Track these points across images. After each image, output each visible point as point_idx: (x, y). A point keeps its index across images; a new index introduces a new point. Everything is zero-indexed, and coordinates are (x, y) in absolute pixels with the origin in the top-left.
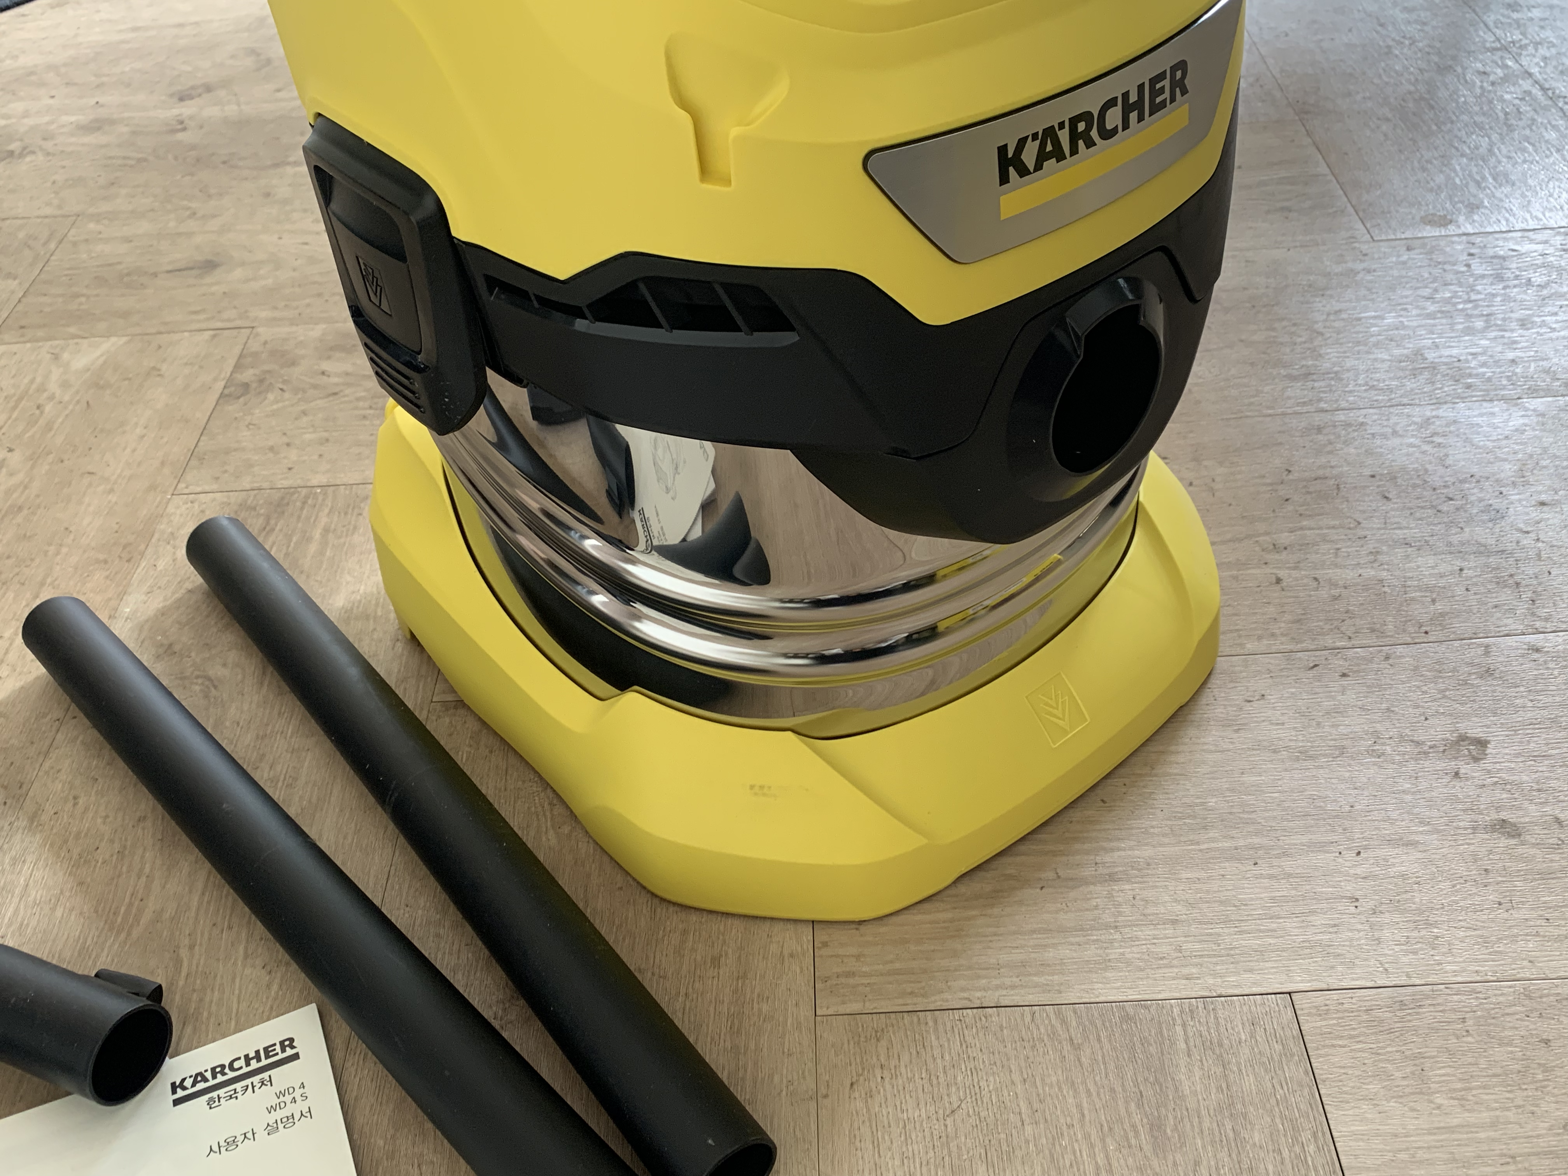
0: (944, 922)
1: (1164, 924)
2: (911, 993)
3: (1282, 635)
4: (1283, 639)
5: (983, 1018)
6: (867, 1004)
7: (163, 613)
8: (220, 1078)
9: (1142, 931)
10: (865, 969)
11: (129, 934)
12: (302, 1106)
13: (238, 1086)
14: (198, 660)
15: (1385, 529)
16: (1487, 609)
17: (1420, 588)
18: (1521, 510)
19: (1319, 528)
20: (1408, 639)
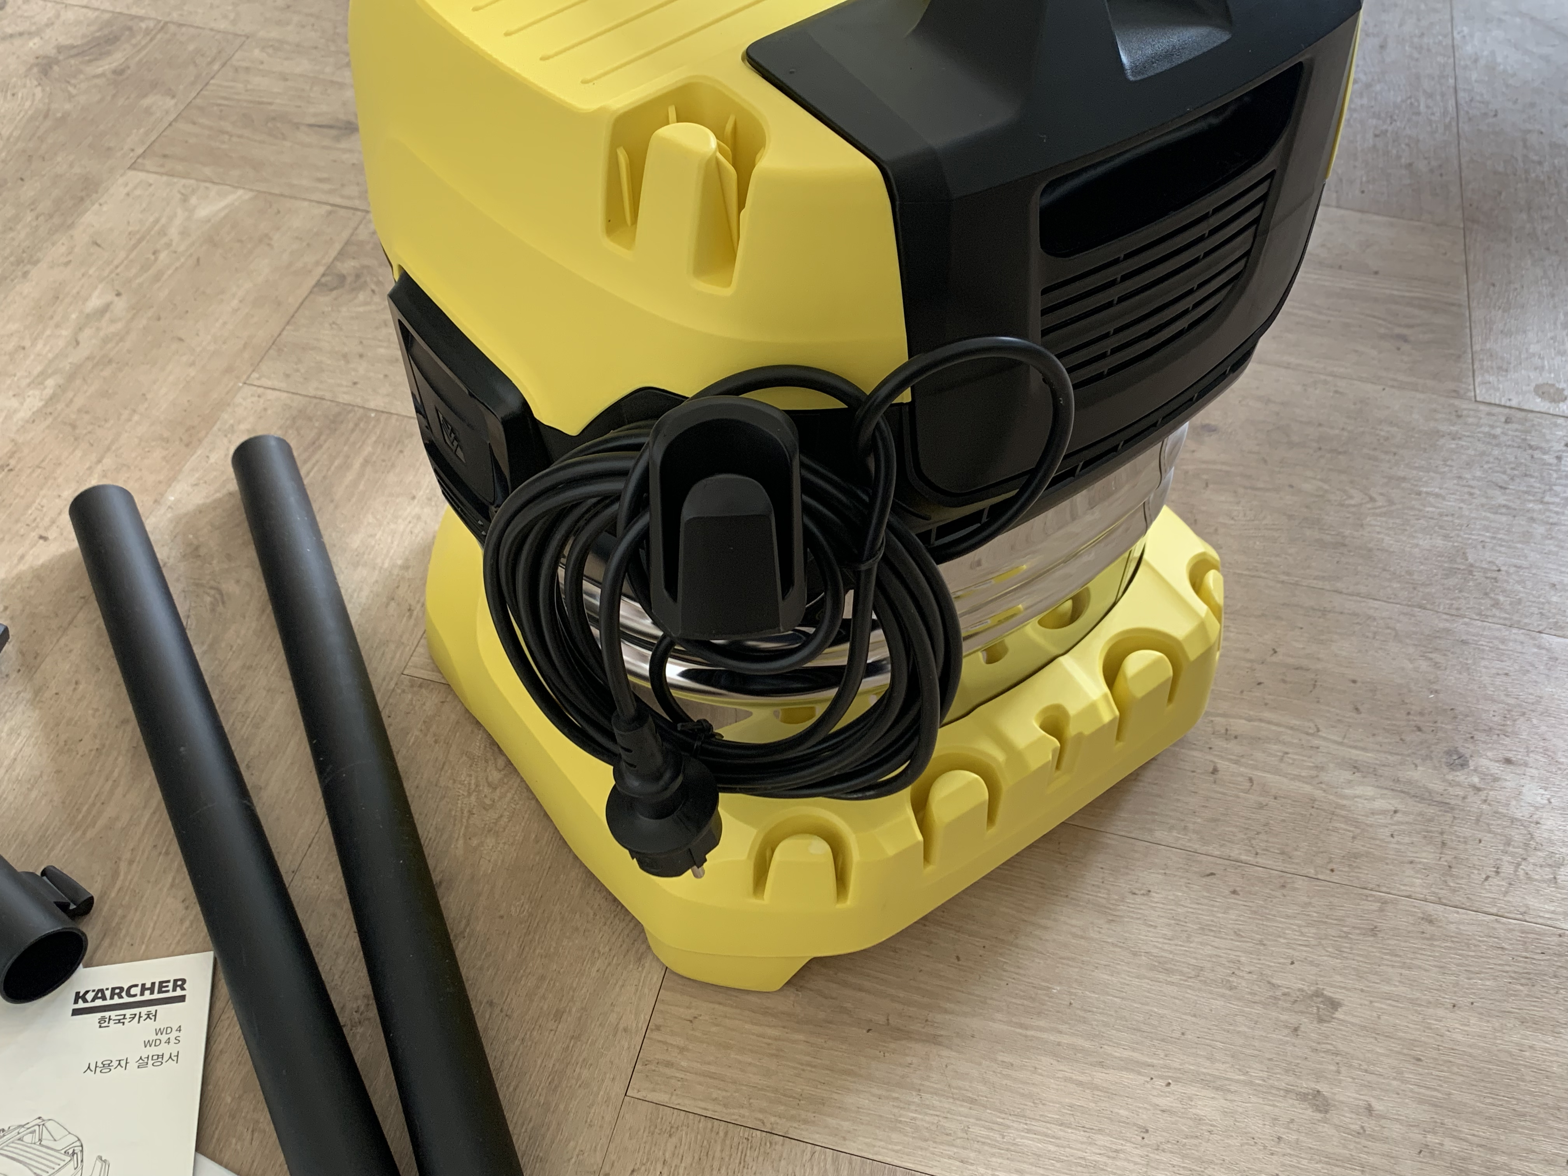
0: (769, 1038)
1: (963, 1101)
2: (715, 1099)
3: (1195, 832)
4: (1194, 836)
5: (768, 1144)
6: (674, 1097)
7: (200, 511)
8: (116, 1000)
9: (940, 1101)
10: (684, 1064)
11: (84, 833)
12: (172, 1049)
13: (128, 1012)
14: (217, 569)
15: (1341, 744)
16: (1402, 863)
17: (1347, 820)
18: (1484, 762)
19: (1278, 725)
20: (1311, 872)
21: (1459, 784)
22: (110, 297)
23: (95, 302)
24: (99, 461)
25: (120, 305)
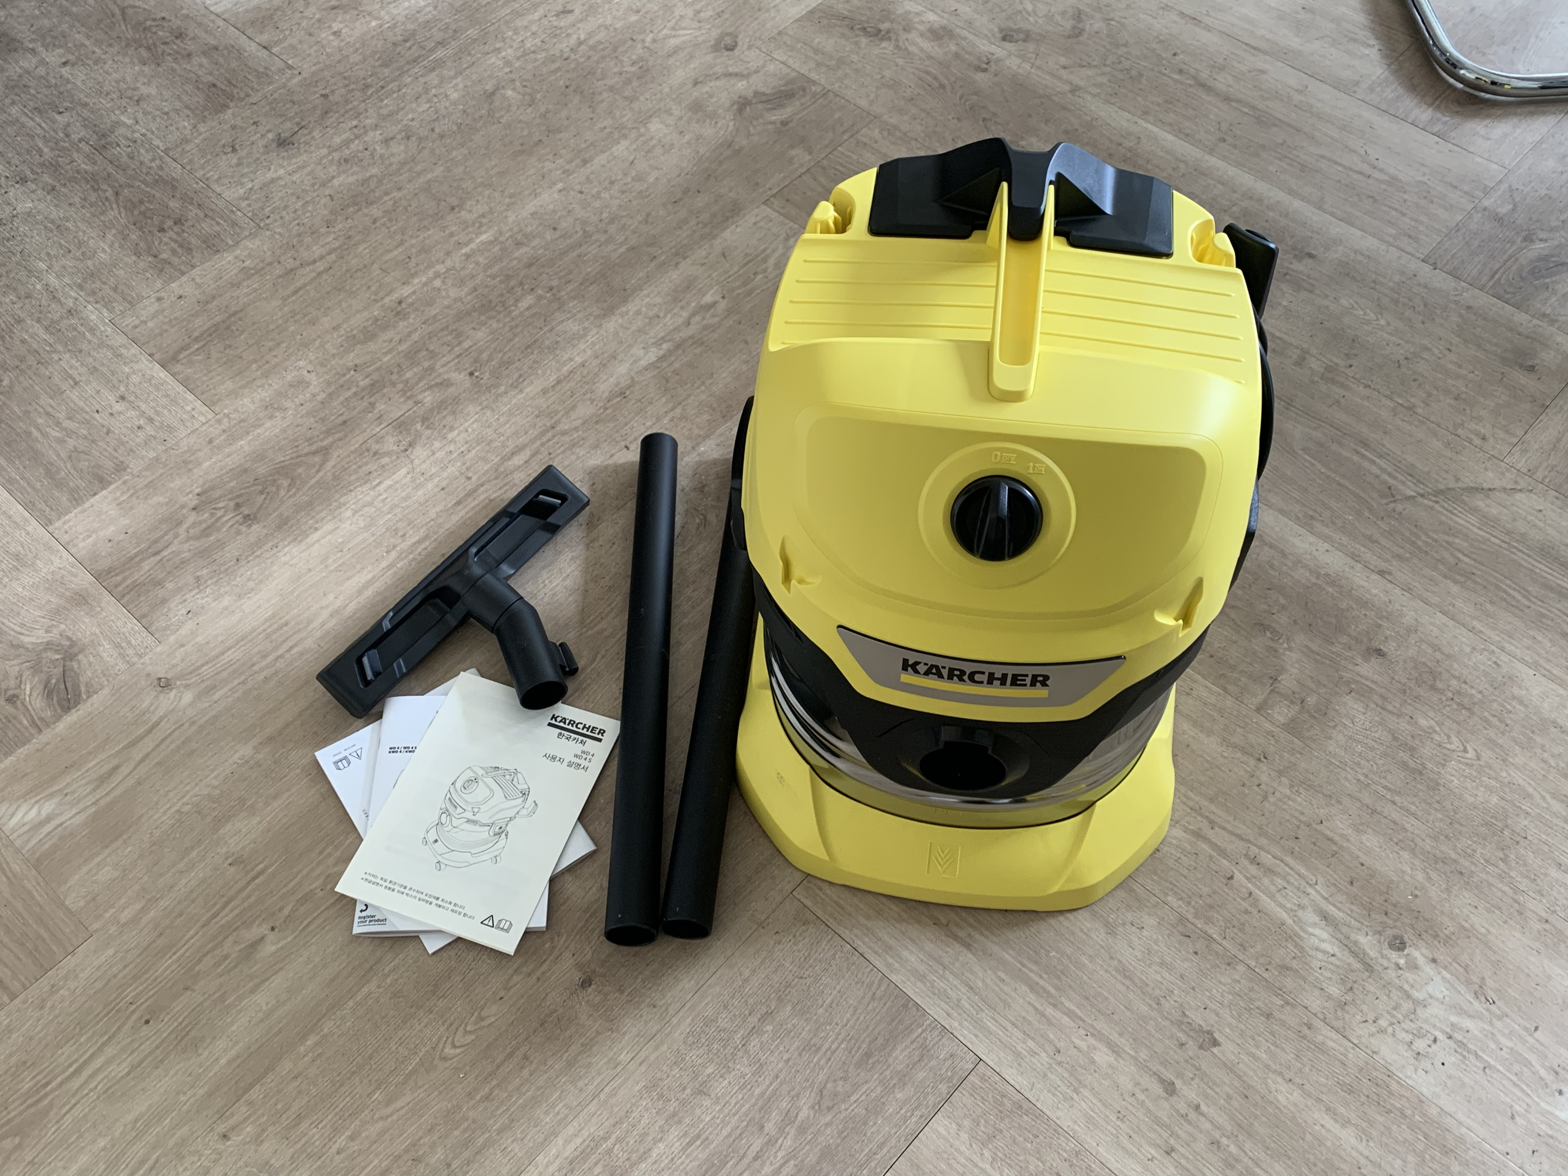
1: (966, 984)
2: (835, 918)
5: (851, 954)
6: (814, 907)
8: (570, 727)
9: (954, 979)
12: (586, 764)
13: (573, 736)
15: (1326, 899)
16: (1316, 987)
17: (1297, 945)
18: (1416, 954)
19: (1291, 868)
20: (1253, 964)
21: (1388, 959)
22: (717, 297)
23: (708, 299)
24: (673, 409)
25: (723, 305)
